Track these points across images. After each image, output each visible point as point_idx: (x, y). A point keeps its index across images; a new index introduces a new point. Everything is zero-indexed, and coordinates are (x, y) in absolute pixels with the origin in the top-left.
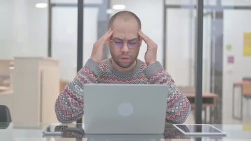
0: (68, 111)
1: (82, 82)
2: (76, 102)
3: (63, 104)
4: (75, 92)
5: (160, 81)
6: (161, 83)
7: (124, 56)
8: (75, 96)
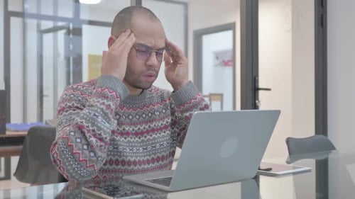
0: (90, 160)
1: (107, 111)
2: (102, 144)
3: (79, 150)
4: (99, 129)
5: (200, 107)
6: (201, 109)
7: (150, 72)
8: (100, 135)
